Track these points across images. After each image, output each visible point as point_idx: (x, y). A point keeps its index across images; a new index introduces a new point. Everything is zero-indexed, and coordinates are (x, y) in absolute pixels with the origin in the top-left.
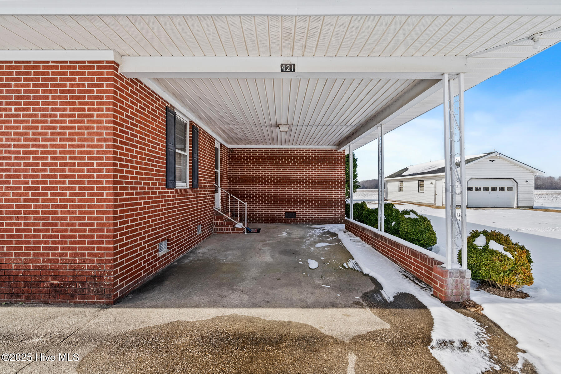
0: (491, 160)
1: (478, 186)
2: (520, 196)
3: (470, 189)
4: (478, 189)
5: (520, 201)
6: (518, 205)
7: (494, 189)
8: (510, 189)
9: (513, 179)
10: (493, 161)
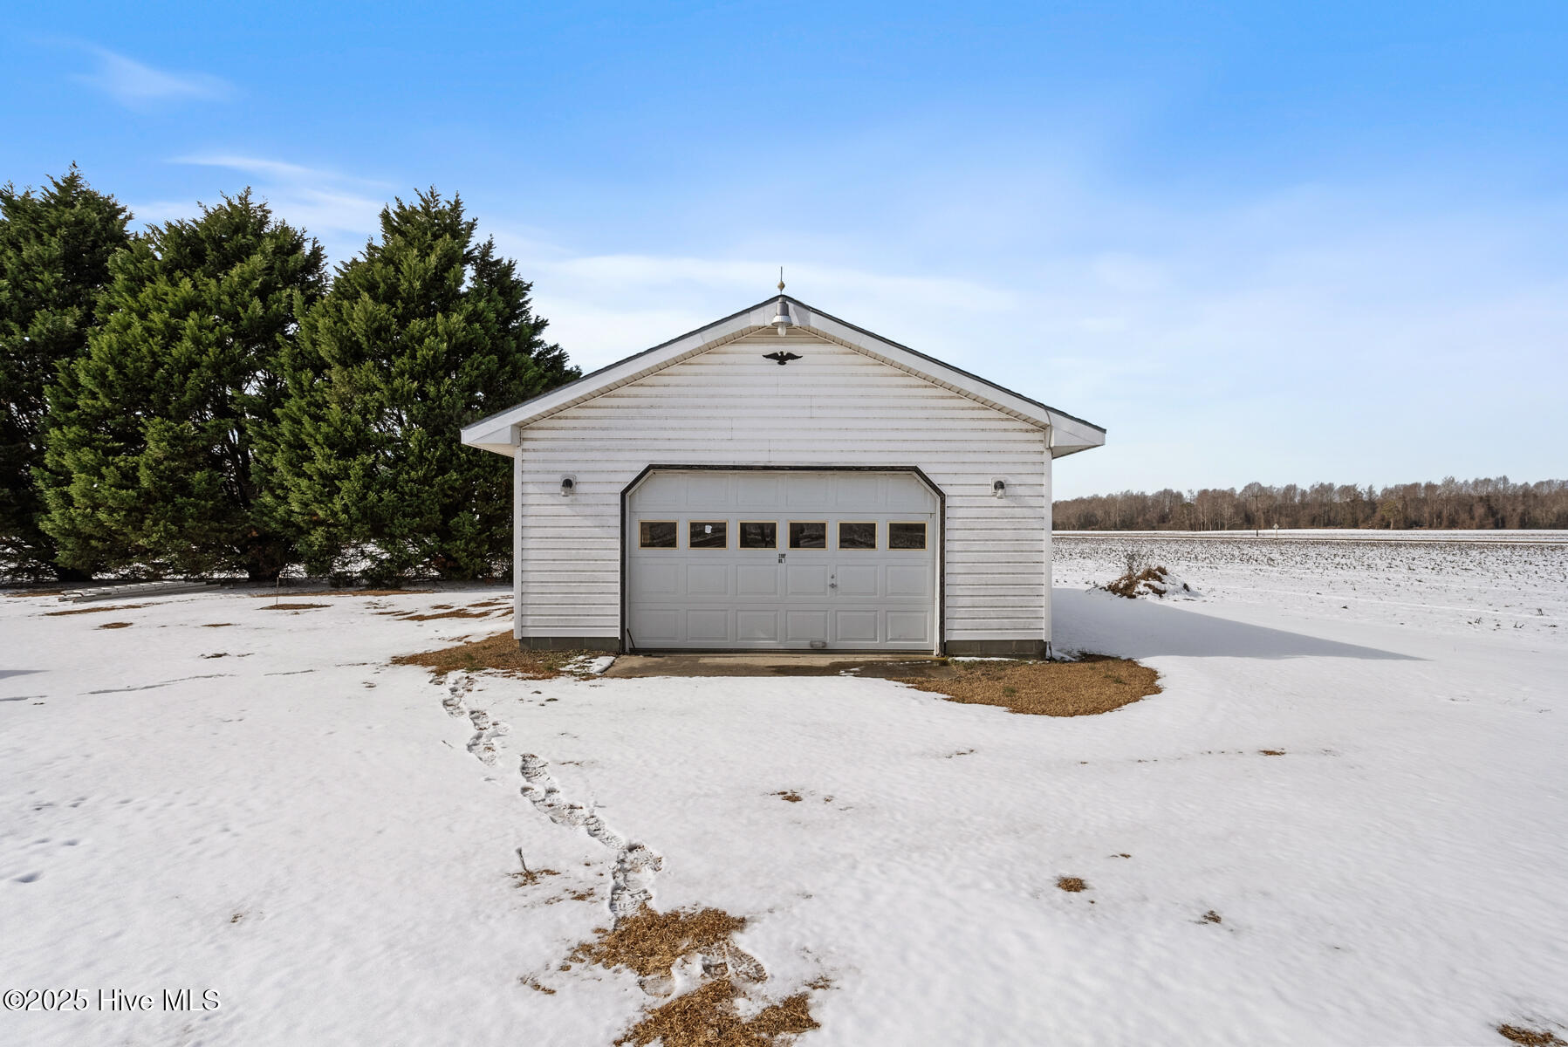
0: (773, 356)
1: (709, 515)
2: (959, 579)
3: (660, 535)
4: (708, 537)
5: (961, 613)
6: (949, 637)
7: (807, 536)
8: (908, 536)
9: (916, 469)
10: (791, 356)
